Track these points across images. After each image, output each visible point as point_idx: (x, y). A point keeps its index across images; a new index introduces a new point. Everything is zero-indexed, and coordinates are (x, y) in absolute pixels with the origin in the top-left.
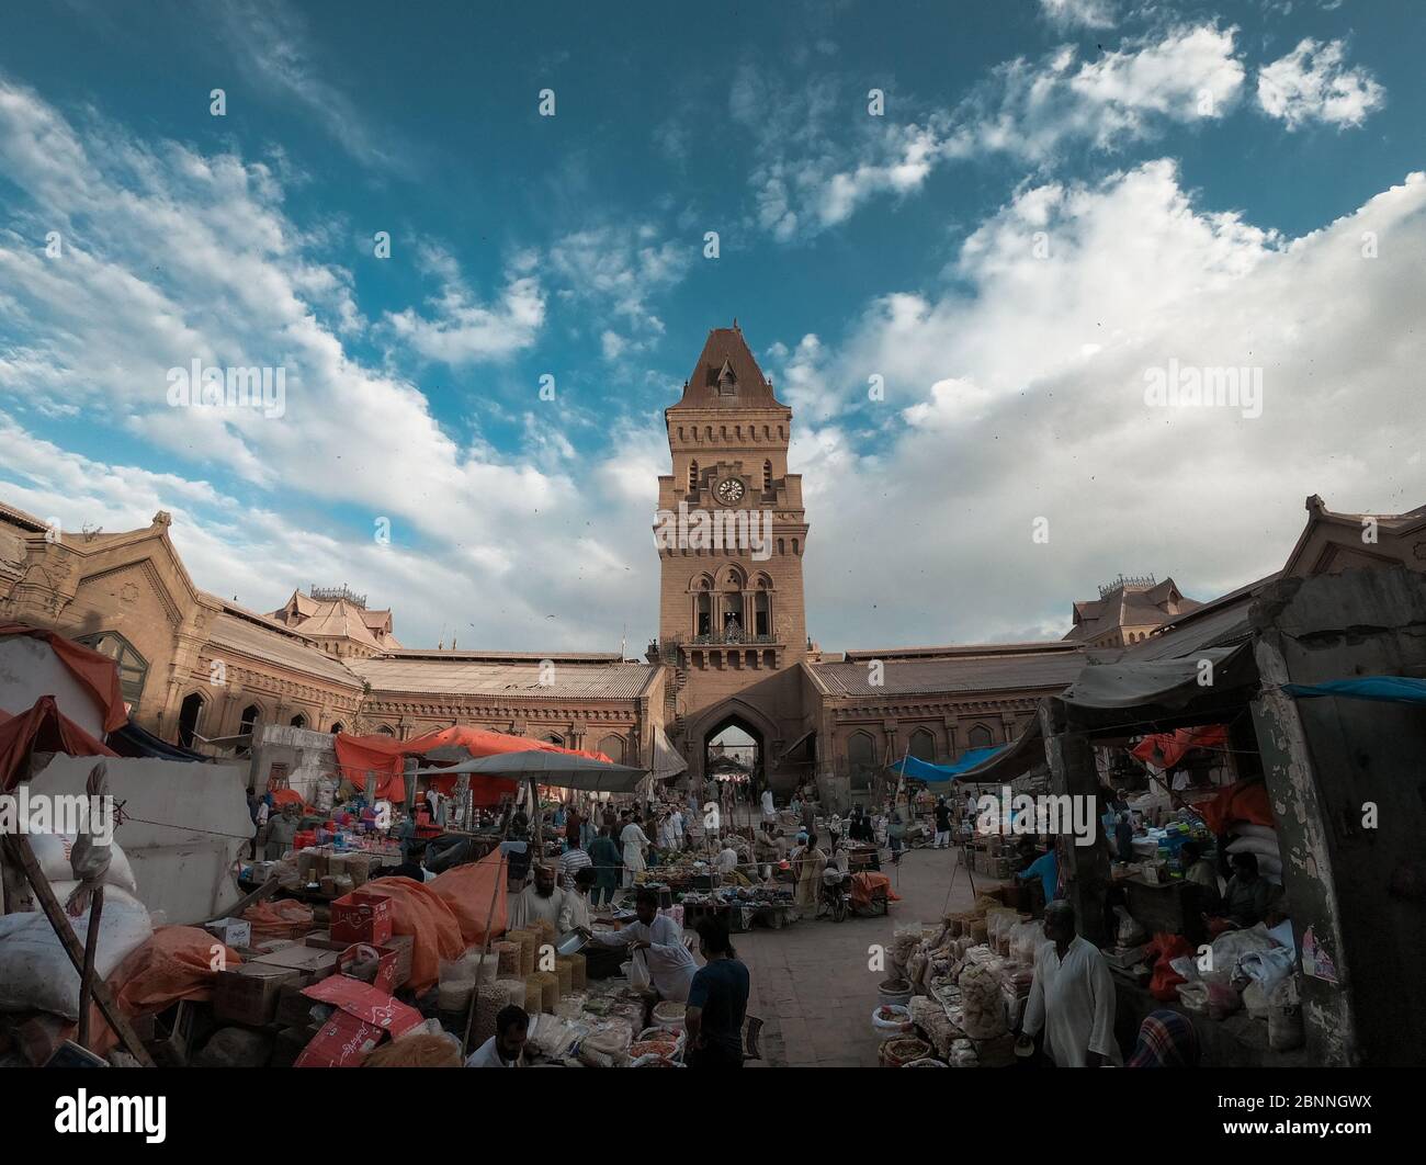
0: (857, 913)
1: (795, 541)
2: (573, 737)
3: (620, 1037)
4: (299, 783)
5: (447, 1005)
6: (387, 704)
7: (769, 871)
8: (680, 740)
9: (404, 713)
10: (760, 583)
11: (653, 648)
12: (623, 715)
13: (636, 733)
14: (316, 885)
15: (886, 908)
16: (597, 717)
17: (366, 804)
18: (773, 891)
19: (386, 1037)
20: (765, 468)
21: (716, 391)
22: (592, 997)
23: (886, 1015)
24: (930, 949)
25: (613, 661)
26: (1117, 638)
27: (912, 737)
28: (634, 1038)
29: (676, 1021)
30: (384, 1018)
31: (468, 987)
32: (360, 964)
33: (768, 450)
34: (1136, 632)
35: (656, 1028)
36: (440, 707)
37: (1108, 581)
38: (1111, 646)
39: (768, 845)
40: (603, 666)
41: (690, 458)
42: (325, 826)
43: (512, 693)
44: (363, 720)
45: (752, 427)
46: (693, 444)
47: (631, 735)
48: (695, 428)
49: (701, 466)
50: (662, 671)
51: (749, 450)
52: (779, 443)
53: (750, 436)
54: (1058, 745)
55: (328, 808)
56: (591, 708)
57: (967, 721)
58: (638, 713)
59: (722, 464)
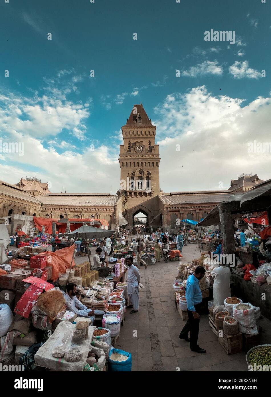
0: (171, 260)
1: (157, 163)
2: (97, 216)
3: (107, 291)
4: (25, 230)
5: (61, 284)
6: (47, 208)
7: (149, 250)
8: (126, 216)
9: (52, 210)
10: (147, 174)
11: (119, 192)
12: (111, 210)
13: (114, 214)
14: (29, 255)
15: (179, 259)
16: (104, 210)
17: (42, 235)
18: (149, 255)
19: (44, 291)
20: (149, 143)
21: (136, 122)
22: (100, 282)
23: (177, 285)
24: (189, 268)
25: (108, 195)
26: (242, 189)
27: (187, 215)
28: (111, 292)
29: (122, 287)
30: (43, 287)
31: (66, 279)
32: (38, 273)
33: (149, 138)
34: (247, 188)
35: (117, 289)
36: (62, 208)
37: (240, 175)
38: (240, 192)
39: (149, 243)
40: (105, 197)
41: (128, 140)
42: (32, 241)
43: (81, 204)
44: (41, 213)
45: (145, 132)
46: (129, 136)
47: (113, 215)
48: (130, 132)
49: (132, 142)
50: (121, 198)
51: (145, 138)
52: (153, 136)
53: (145, 134)
54: (223, 216)
55: (32, 236)
56: (102, 208)
57: (202, 211)
58: (115, 209)
59: (137, 142)
